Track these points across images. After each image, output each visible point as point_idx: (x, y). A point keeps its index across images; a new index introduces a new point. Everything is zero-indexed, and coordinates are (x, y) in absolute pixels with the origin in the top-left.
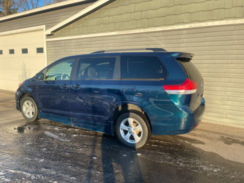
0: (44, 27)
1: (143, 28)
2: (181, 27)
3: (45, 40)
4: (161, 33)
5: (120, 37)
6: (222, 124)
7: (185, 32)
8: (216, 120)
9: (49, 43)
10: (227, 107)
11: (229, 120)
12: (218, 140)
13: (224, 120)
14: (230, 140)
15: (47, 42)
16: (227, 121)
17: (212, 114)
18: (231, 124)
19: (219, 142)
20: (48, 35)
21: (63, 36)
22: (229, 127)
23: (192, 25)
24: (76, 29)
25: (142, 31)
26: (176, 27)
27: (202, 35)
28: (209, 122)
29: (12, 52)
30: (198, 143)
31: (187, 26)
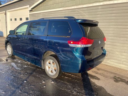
0: (28, 6)
1: (76, 5)
2: (98, 4)
3: (29, 13)
4: (86, 9)
5: (64, 11)
6: (119, 67)
7: (100, 7)
8: (116, 64)
9: (31, 15)
10: (123, 57)
11: (124, 65)
12: (111, 78)
13: (121, 65)
14: (119, 79)
15: (30, 14)
16: (123, 66)
17: (114, 60)
18: (125, 68)
19: (111, 80)
20: (30, 11)
21: (37, 11)
22: (124, 70)
23: (104, 3)
24: (43, 7)
25: (75, 7)
26: (95, 4)
27: (110, 9)
28: (111, 65)
29: (16, 19)
30: (95, 79)
31: (101, 4)
